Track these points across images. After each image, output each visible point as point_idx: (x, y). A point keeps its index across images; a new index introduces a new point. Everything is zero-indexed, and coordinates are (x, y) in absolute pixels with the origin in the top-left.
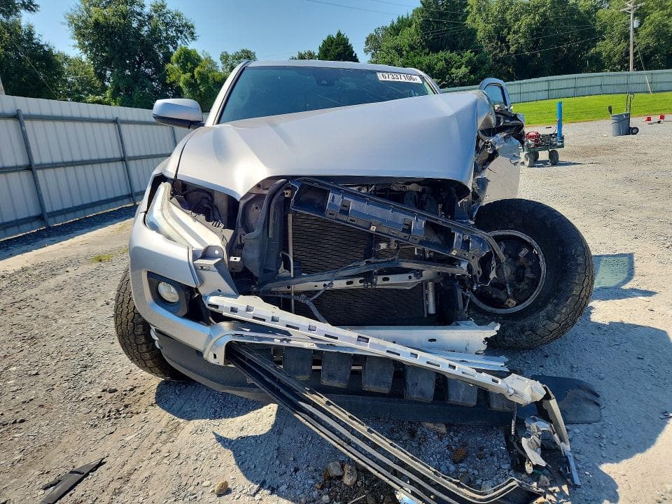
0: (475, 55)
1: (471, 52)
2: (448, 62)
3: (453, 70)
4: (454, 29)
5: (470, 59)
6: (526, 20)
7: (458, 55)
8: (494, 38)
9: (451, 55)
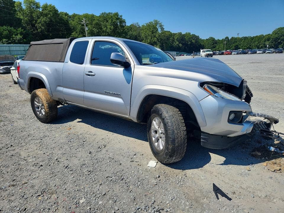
0: (24, 31)
1: (22, 29)
2: (10, 32)
3: (14, 36)
4: (10, 17)
5: (22, 32)
6: (43, 19)
7: (15, 29)
8: (29, 24)
9: (11, 28)
